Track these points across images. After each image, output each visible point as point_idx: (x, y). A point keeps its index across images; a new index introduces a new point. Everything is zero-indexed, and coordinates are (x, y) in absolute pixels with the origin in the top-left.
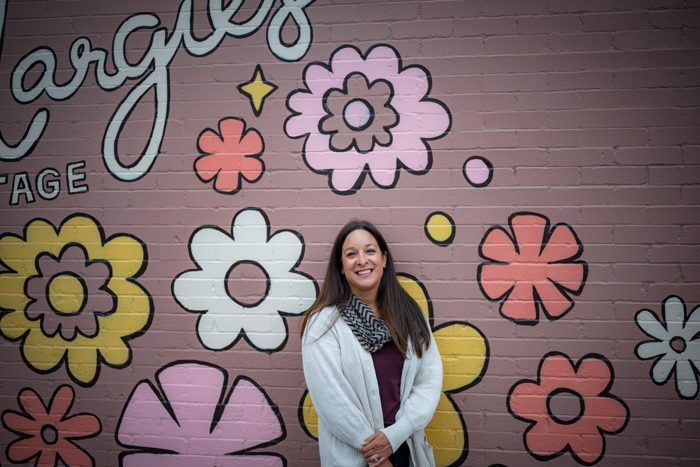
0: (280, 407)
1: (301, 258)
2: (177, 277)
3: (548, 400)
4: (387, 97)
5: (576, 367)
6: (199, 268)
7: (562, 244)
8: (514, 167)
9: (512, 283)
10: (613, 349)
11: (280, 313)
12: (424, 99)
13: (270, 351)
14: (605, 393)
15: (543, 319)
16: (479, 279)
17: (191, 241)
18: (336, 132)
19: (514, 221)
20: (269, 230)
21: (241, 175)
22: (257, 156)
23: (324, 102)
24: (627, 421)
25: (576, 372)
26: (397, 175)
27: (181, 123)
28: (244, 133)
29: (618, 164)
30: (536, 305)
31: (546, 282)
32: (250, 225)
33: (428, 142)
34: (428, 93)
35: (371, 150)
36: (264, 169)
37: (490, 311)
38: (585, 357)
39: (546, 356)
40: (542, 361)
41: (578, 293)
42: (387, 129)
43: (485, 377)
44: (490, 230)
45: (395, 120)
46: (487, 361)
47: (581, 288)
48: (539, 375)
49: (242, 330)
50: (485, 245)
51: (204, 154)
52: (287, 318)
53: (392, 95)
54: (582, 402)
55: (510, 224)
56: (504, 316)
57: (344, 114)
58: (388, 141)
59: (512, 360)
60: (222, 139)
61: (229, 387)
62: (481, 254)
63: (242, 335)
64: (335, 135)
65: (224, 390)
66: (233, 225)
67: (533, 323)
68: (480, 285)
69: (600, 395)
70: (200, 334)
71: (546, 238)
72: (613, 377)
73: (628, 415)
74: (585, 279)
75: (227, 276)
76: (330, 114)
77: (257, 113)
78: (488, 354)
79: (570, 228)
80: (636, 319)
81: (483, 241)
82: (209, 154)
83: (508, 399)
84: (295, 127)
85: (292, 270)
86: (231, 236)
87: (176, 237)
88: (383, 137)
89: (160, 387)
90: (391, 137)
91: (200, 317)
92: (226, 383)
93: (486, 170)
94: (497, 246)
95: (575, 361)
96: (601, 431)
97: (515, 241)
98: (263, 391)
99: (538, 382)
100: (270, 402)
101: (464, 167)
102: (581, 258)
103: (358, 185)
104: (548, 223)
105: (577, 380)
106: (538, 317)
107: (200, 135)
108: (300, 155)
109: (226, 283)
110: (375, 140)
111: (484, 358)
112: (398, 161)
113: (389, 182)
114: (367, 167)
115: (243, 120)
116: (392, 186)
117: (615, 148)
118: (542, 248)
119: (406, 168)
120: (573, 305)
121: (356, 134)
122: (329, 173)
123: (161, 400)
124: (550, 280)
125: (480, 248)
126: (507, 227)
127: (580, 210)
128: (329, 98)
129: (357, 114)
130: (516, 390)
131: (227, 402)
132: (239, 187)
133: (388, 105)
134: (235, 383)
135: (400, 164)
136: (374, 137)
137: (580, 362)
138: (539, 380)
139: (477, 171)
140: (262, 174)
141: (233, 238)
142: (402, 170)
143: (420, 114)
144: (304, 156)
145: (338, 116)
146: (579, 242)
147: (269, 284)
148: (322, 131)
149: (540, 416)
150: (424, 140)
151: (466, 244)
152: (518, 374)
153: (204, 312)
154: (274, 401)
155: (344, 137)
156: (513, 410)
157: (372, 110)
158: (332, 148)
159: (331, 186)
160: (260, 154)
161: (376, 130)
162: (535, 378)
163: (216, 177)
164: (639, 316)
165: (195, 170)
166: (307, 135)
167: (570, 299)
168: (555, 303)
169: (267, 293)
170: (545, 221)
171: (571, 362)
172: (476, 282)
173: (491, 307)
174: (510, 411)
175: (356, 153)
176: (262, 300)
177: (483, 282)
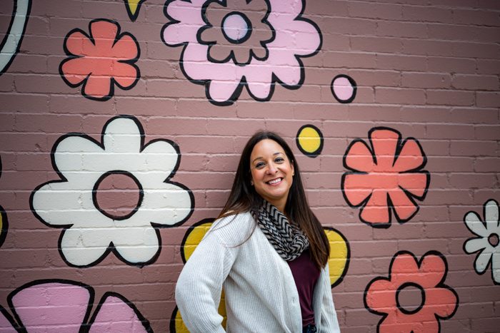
0: (151, 321)
1: (176, 168)
2: (38, 188)
3: (397, 294)
4: (264, 13)
5: (419, 264)
6: (64, 179)
7: (411, 157)
8: (374, 87)
9: (370, 191)
10: (448, 246)
11: (154, 225)
12: (298, 18)
13: (141, 265)
14: (441, 285)
15: (395, 223)
16: (342, 188)
17: (54, 149)
18: (215, 43)
19: (373, 134)
20: (143, 139)
21: (113, 81)
22: (131, 62)
23: (203, 12)
24: (457, 307)
25: (419, 267)
26: (272, 88)
27: (46, 20)
28: (118, 37)
29: (454, 88)
30: (389, 210)
31: (397, 189)
32: (122, 133)
33: (301, 59)
34: (302, 13)
35: (248, 63)
36: (139, 76)
37: (351, 217)
38: (427, 254)
39: (396, 255)
40: (393, 260)
41: (422, 199)
42: (263, 44)
43: (346, 276)
44: (353, 143)
45: (271, 36)
46: (348, 263)
47: (425, 194)
48: (390, 272)
49: (112, 244)
50: (348, 156)
51: (71, 56)
52: (160, 229)
53: (269, 12)
54: (423, 294)
55: (370, 137)
56: (363, 221)
57: (222, 26)
58: (264, 56)
59: (369, 260)
60: (93, 41)
61: (95, 305)
62: (345, 165)
63: (112, 249)
64: (214, 46)
65: (89, 308)
66: (103, 133)
67: (386, 226)
68: (344, 193)
69: (437, 286)
70: (63, 250)
71: (399, 150)
72: (447, 270)
73: (458, 302)
74: (427, 187)
75: (96, 187)
76: (209, 25)
77: (133, 18)
78: (349, 256)
79: (418, 142)
80: (464, 220)
81: (347, 153)
82: (78, 57)
83: (365, 295)
84: (172, 35)
85: (167, 181)
86: (102, 145)
87: (37, 145)
88: (260, 52)
89: (14, 311)
90: (267, 51)
91: (63, 232)
92: (91, 301)
93: (351, 88)
94: (359, 157)
95: (419, 257)
96: (438, 317)
97: (373, 153)
98: (132, 306)
99: (389, 279)
100: (140, 317)
101: (332, 84)
102: (425, 169)
103: (235, 97)
104: (400, 138)
105: (420, 274)
106: (390, 221)
107: (68, 35)
108: (178, 63)
109: (94, 195)
110: (252, 54)
111: (346, 259)
112: (273, 75)
113: (265, 95)
114: (244, 79)
115: (117, 24)
116: (268, 99)
117: (452, 74)
118: (395, 159)
119: (280, 82)
120: (418, 209)
121: (234, 47)
122: (206, 83)
123: (15, 326)
124: (400, 187)
125: (344, 159)
126: (367, 140)
127: (426, 127)
128: (208, 9)
129: (235, 28)
130: (371, 288)
131: (93, 321)
132: (112, 93)
133: (265, 20)
134: (103, 300)
135: (275, 79)
136: (251, 51)
137: (422, 259)
138: (390, 276)
139: (343, 89)
140: (136, 81)
141: (103, 147)
142: (277, 84)
143: (295, 32)
144: (182, 66)
145: (217, 28)
146: (423, 154)
147: (142, 195)
148: (200, 42)
149: (390, 308)
150: (298, 57)
151: (332, 155)
152: (374, 273)
153: (69, 226)
154: (145, 316)
155: (222, 49)
156: (369, 305)
157: (249, 25)
158: (210, 59)
159: (208, 97)
160: (135, 60)
161: (253, 44)
162: (387, 276)
163: (85, 81)
164: (467, 217)
165: (61, 73)
166: (186, 44)
167: (416, 204)
168: (404, 208)
169: (139, 205)
170: (397, 136)
171: (416, 259)
172: (340, 190)
173: (352, 213)
174: (366, 306)
175: (234, 65)
176: (134, 212)
177: (346, 190)
